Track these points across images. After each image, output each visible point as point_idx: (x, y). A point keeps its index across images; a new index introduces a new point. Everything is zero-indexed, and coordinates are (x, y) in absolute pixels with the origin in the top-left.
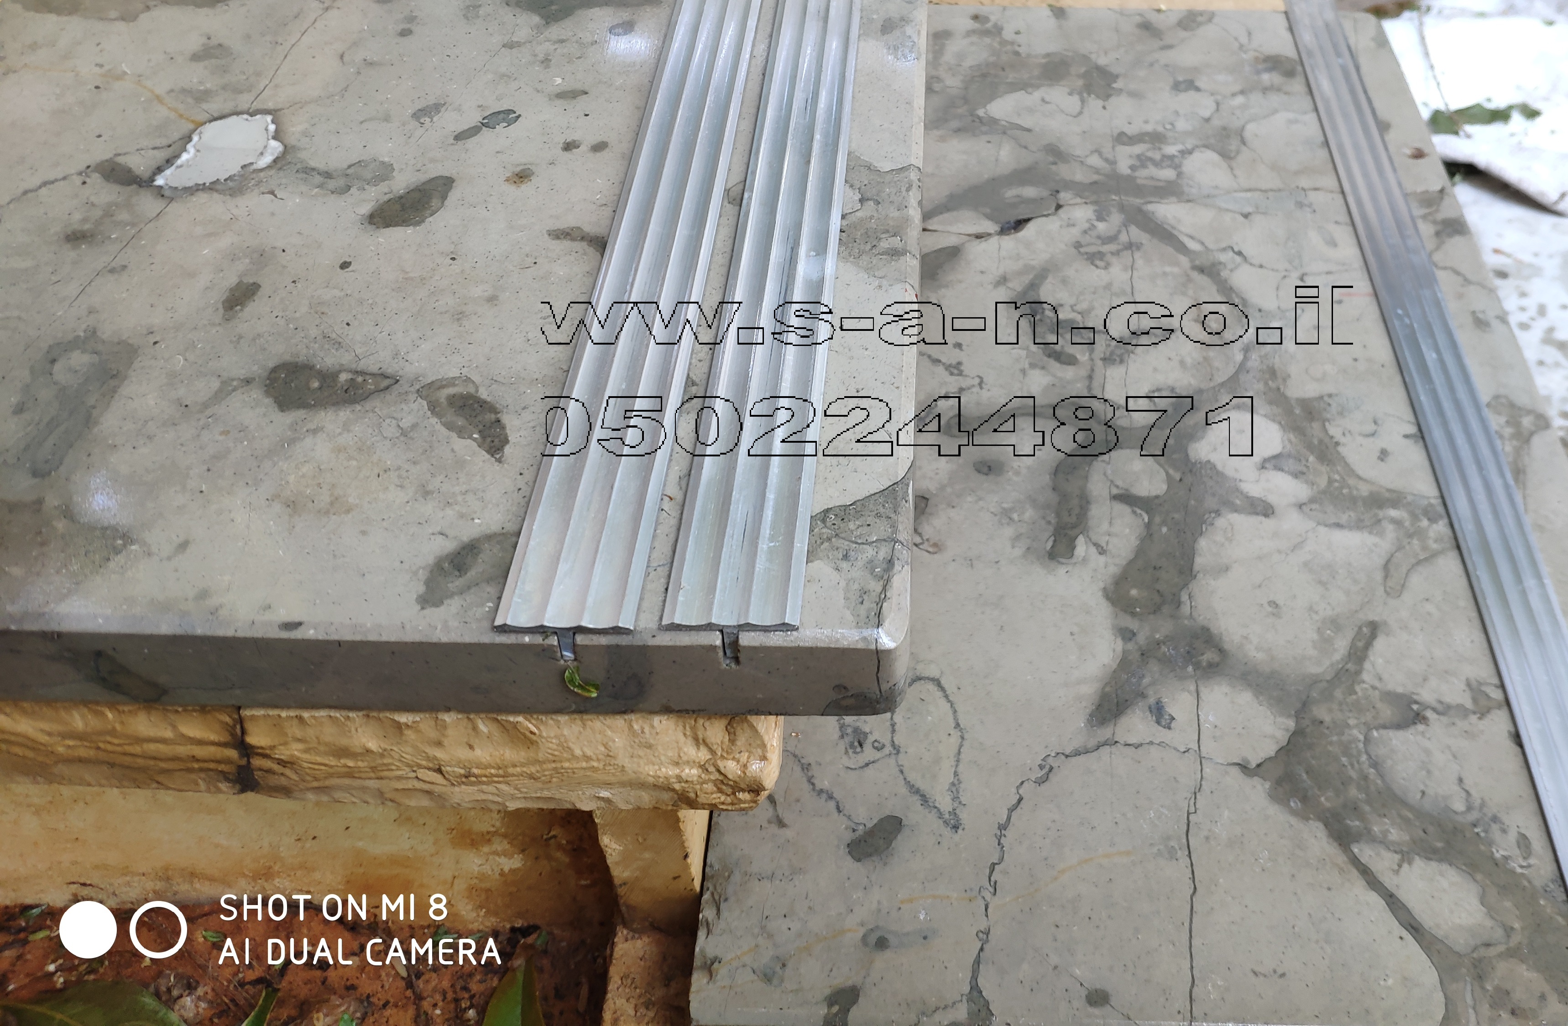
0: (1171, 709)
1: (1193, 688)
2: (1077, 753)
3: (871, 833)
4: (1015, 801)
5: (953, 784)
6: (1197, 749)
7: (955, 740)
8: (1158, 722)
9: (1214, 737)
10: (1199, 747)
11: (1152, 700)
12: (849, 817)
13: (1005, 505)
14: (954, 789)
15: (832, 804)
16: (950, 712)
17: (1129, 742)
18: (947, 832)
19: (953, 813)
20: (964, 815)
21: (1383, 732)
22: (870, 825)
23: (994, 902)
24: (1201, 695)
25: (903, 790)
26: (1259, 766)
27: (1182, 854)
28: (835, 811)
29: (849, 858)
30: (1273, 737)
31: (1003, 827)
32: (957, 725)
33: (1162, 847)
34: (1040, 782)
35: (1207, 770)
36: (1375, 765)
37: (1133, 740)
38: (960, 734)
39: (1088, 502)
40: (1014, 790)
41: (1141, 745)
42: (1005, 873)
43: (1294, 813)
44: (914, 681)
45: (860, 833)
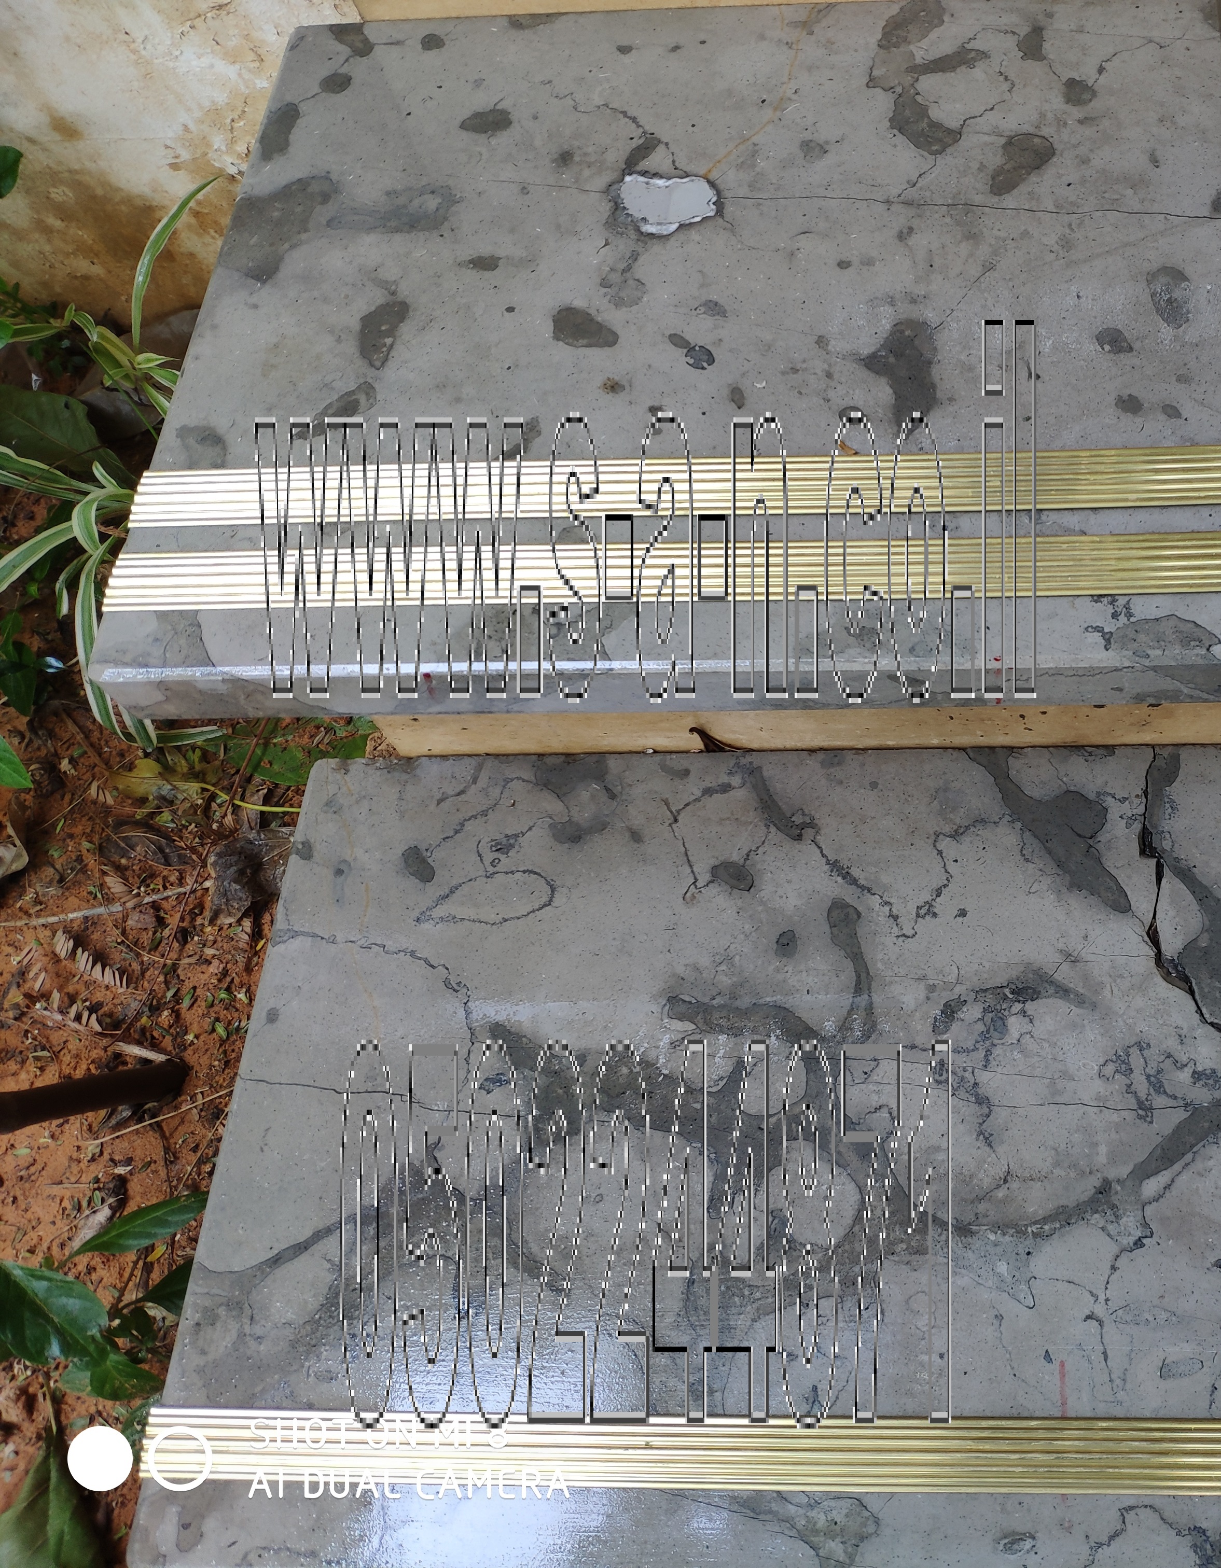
2: (467, 1013)
3: (424, 861)
4: (433, 963)
5: (454, 917)
7: (492, 918)
12: (438, 846)
14: (450, 918)
15: (451, 834)
16: (518, 915)
18: (416, 914)
19: (430, 918)
20: (428, 926)
22: (430, 860)
23: (356, 947)
25: (454, 882)
28: (445, 835)
29: (406, 848)
31: (413, 954)
32: (505, 920)
34: (447, 982)
38: (498, 922)
40: (441, 962)
42: (377, 956)
44: (551, 886)
45: (425, 854)
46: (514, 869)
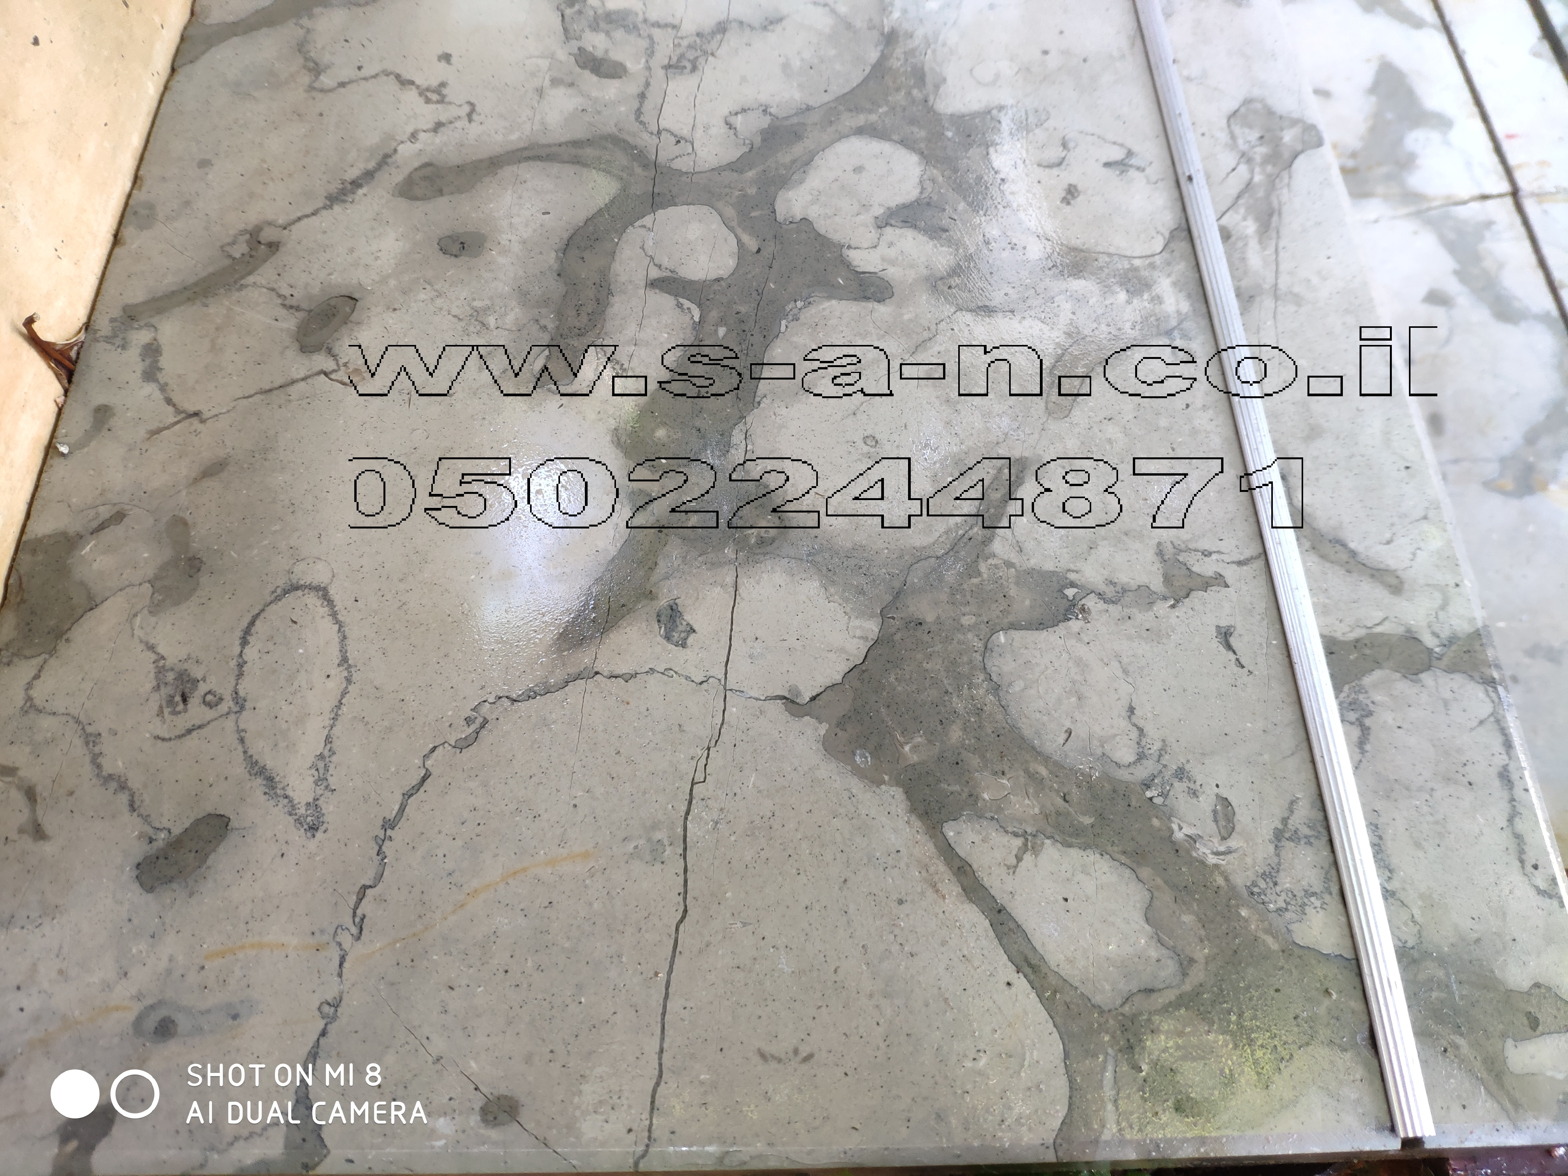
0: (692, 616)
1: (730, 579)
2: (531, 695)
3: (176, 844)
4: (415, 780)
5: (321, 757)
6: (721, 676)
7: (335, 685)
8: (668, 638)
9: (751, 656)
10: (726, 674)
11: (663, 602)
12: (146, 819)
13: (477, 304)
14: (321, 765)
15: (124, 798)
16: (336, 639)
17: (618, 672)
18: (298, 836)
19: (314, 805)
20: (329, 808)
21: (1017, 635)
22: (177, 831)
23: (356, 951)
24: (741, 590)
25: (239, 770)
26: (813, 699)
27: (672, 852)
28: (125, 809)
29: (136, 887)
30: (842, 650)
31: (389, 824)
32: (344, 660)
33: (642, 842)
34: (462, 745)
35: (732, 710)
36: (996, 689)
37: (623, 669)
38: (345, 674)
39: (610, 293)
40: (418, 762)
41: (634, 675)
42: (382, 900)
43: (858, 772)
44: (286, 592)
45: (160, 844)
46: (233, 664)
